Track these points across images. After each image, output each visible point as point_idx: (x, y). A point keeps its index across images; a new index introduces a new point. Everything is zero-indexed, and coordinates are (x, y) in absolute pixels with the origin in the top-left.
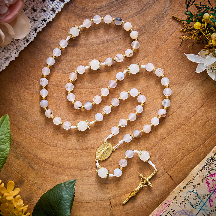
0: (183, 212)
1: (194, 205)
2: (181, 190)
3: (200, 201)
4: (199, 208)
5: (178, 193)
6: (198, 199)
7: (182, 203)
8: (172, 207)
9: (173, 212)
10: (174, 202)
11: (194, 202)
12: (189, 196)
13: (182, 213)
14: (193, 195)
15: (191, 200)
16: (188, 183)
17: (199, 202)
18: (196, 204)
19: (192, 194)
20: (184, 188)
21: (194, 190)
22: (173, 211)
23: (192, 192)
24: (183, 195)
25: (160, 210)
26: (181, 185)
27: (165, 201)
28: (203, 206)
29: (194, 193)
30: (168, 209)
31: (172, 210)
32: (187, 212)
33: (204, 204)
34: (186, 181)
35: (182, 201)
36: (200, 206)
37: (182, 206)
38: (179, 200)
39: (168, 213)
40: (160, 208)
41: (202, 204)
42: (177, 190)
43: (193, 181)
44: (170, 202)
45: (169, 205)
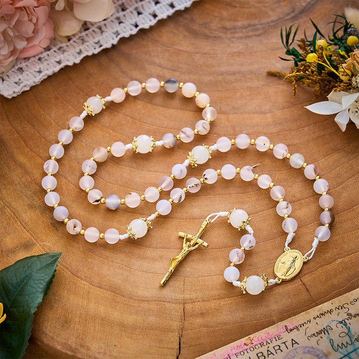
0: (311, 350)
1: (335, 345)
2: (322, 314)
3: (350, 342)
4: (343, 352)
5: (316, 316)
6: (347, 339)
7: (316, 335)
8: (294, 335)
9: (293, 344)
10: (302, 329)
11: (337, 341)
12: (334, 327)
13: (309, 352)
14: (341, 328)
15: (334, 335)
16: (340, 307)
17: (347, 343)
18: (340, 345)
19: (340, 325)
20: (330, 312)
21: (346, 321)
22: (294, 342)
23: (341, 322)
24: (323, 322)
25: (271, 334)
26: (326, 306)
27: (286, 322)
28: (352, 352)
29: (343, 326)
30: (287, 337)
31: (292, 340)
32: (318, 352)
33: (355, 350)
34: (337, 302)
35: (317, 332)
36: (347, 351)
37: (314, 339)
38: (313, 328)
39: (284, 343)
40: (272, 330)
41: (350, 348)
42: (315, 311)
43: (350, 306)
44: (294, 325)
45: (291, 330)
